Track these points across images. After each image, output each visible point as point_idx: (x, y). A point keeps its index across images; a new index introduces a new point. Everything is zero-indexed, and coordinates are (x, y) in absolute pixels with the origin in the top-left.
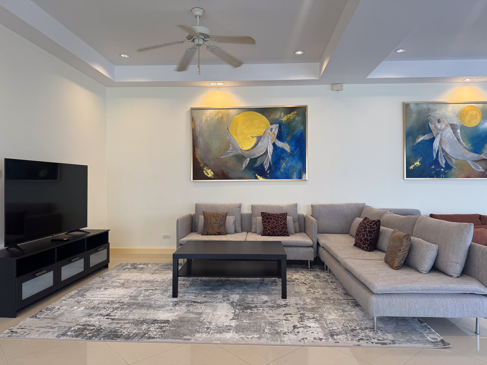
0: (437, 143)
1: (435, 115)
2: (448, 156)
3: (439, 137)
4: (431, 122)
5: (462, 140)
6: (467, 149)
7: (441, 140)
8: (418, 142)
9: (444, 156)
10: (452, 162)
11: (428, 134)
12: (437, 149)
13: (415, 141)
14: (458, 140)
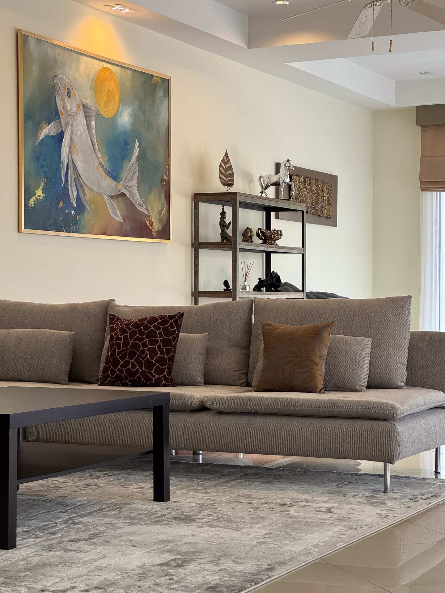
0: (67, 147)
1: (64, 77)
2: (80, 179)
3: (68, 132)
4: (58, 91)
5: (97, 146)
6: (102, 167)
7: (71, 139)
8: (40, 138)
9: (75, 178)
10: (85, 196)
11: (54, 122)
12: (66, 162)
13: (36, 134)
14: (93, 144)
